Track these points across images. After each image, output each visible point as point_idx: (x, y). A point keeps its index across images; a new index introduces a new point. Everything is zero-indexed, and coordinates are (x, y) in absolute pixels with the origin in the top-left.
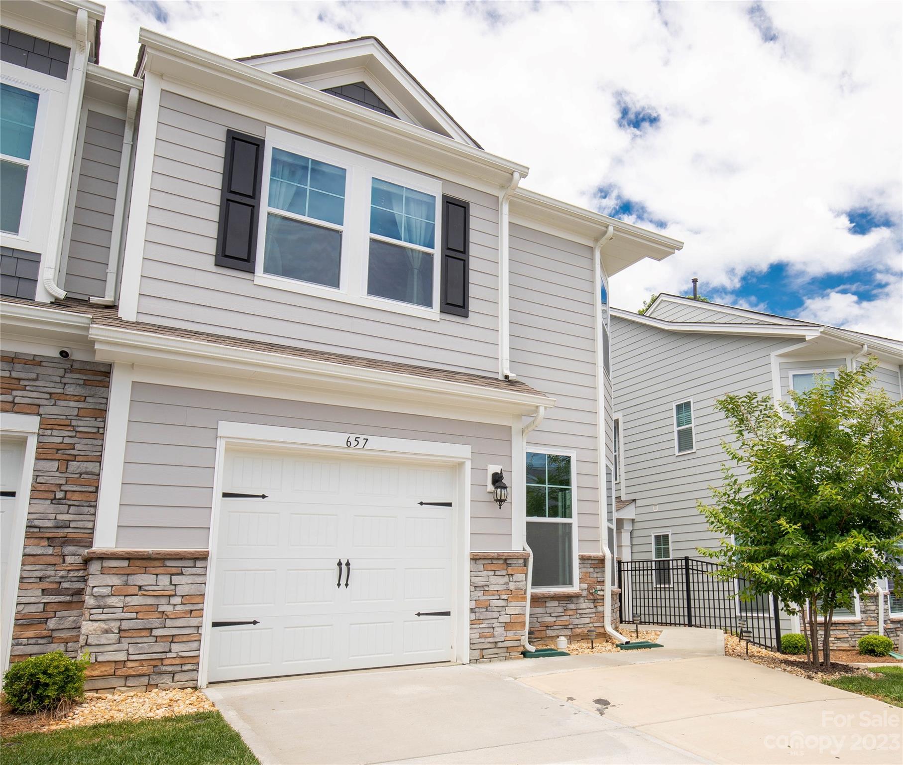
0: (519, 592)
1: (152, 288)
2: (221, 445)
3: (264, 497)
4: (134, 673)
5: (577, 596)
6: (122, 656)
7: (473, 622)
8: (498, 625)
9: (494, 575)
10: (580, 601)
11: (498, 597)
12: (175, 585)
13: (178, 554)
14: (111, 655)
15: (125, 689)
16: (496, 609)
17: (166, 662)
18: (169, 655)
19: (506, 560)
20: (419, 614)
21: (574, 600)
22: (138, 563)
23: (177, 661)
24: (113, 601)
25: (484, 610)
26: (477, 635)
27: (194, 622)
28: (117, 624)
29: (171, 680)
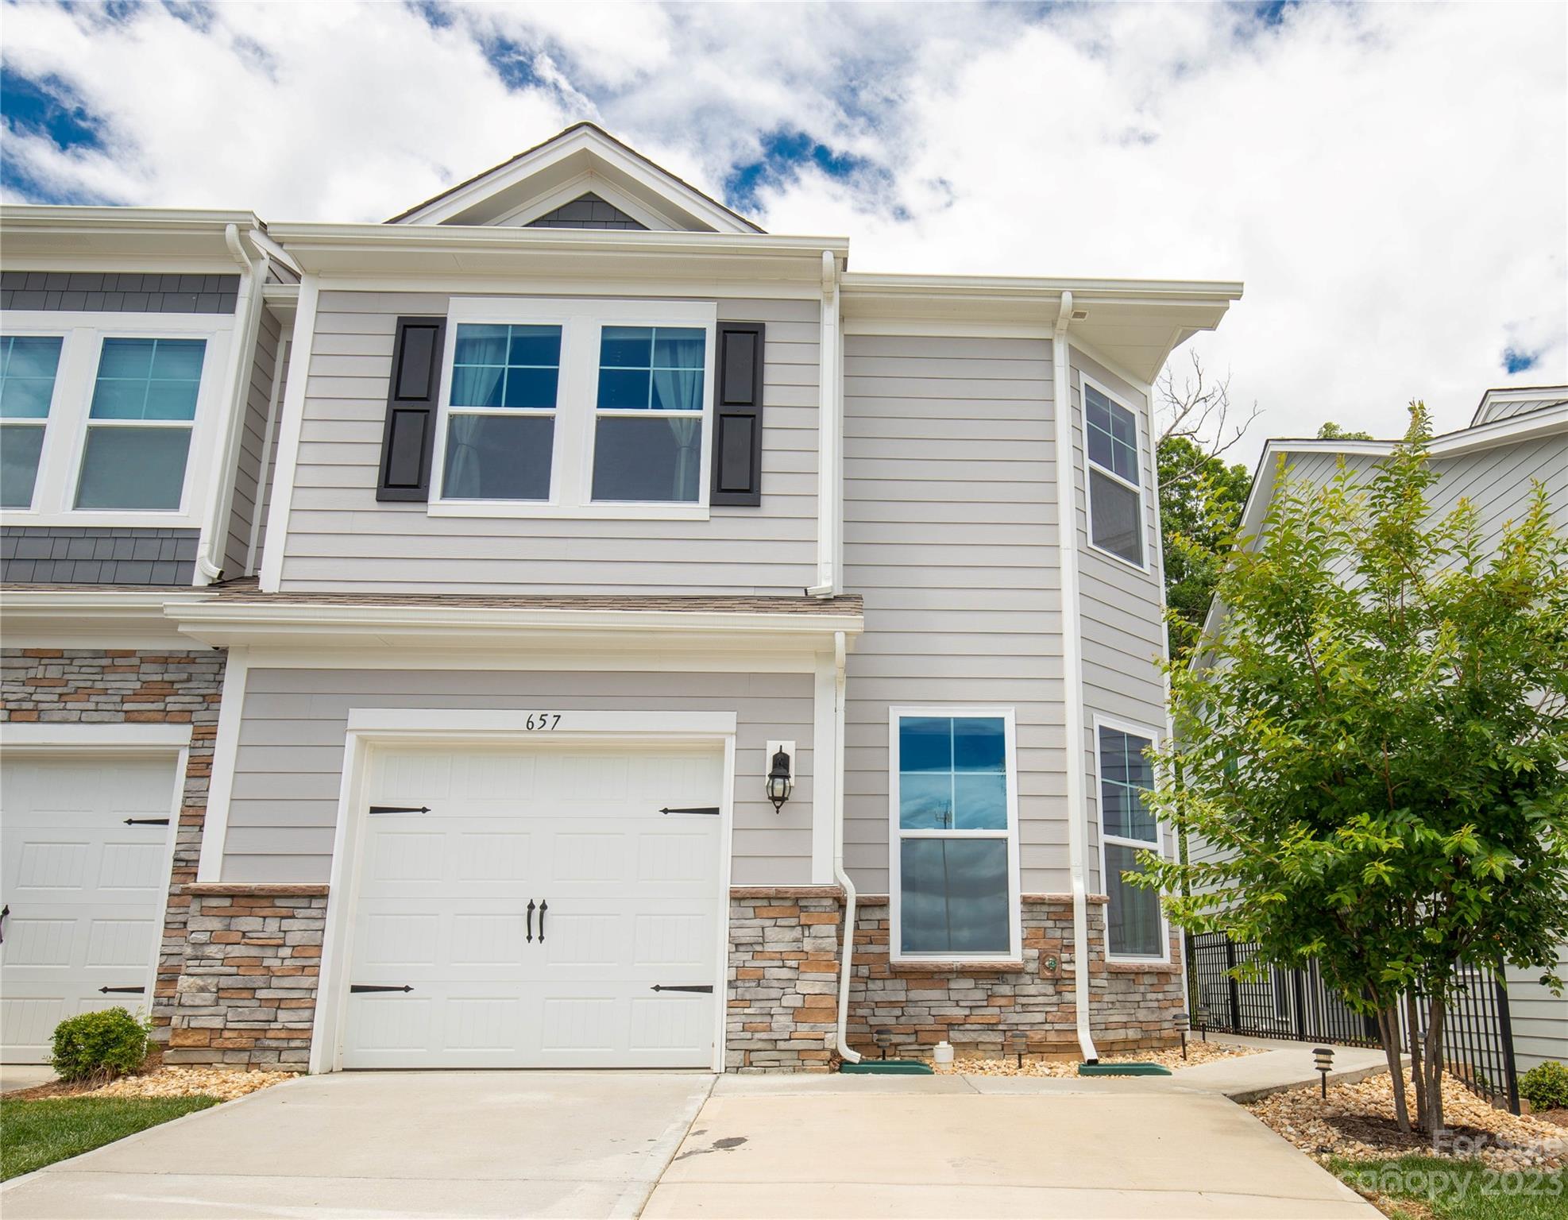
0: (823, 956)
1: (301, 546)
2: (351, 741)
3: (424, 810)
4: (231, 1046)
5: (1017, 972)
6: (217, 1023)
7: (732, 1003)
8: (781, 1010)
9: (775, 926)
10: (1022, 981)
11: (780, 964)
12: (285, 932)
13: (285, 890)
14: (205, 1020)
15: (223, 1065)
16: (775, 984)
17: (270, 1034)
18: (273, 1025)
19: (797, 899)
20: (657, 988)
21: (1011, 978)
22: (243, 902)
23: (283, 1035)
24: (211, 950)
25: (754, 984)
26: (739, 1026)
27: (306, 982)
28: (215, 980)
29: (277, 1059)
